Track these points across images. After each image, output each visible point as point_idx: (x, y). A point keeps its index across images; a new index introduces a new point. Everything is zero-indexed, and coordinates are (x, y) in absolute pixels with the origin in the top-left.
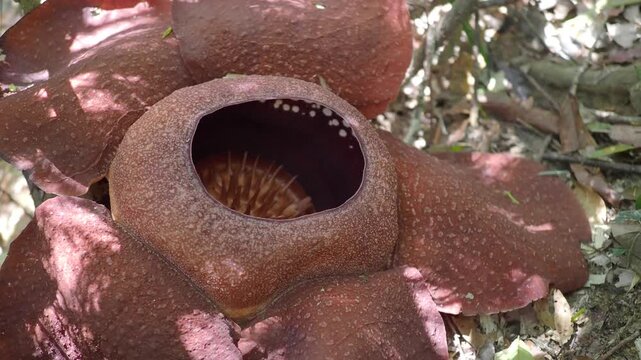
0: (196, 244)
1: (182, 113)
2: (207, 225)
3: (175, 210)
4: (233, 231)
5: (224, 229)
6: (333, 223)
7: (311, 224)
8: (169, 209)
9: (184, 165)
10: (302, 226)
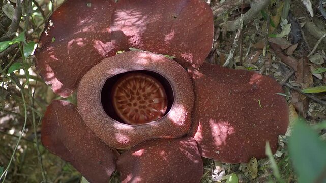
0: (99, 131)
1: (100, 76)
2: (103, 125)
3: (92, 117)
5: (109, 127)
7: (143, 128)
8: (90, 117)
9: (97, 100)
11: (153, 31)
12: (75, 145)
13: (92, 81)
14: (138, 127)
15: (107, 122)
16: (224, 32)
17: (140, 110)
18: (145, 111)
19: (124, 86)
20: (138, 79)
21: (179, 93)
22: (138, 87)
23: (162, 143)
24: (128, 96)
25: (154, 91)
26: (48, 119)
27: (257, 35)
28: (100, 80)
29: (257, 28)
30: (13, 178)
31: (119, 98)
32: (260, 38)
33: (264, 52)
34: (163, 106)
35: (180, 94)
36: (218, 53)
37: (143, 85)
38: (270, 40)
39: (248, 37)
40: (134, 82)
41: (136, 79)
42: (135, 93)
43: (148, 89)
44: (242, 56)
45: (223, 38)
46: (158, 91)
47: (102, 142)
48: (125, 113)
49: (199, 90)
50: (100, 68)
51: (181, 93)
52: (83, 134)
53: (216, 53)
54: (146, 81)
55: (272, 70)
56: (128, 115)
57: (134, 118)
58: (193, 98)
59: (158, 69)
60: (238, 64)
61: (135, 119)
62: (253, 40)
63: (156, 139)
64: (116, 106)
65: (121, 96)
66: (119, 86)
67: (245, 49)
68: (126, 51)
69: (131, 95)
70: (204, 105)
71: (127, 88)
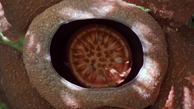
0: (42, 88)
1: (53, 20)
2: (48, 82)
3: (36, 71)
4: (59, 88)
5: (55, 86)
6: (110, 96)
7: (98, 94)
8: (34, 69)
9: (45, 50)
10: (93, 94)
12: (16, 100)
13: (42, 25)
14: (92, 92)
15: (54, 80)
17: (98, 69)
19: (84, 38)
20: (102, 32)
24: (87, 50)
25: (118, 49)
28: (53, 25)
31: (75, 51)
34: (126, 68)
37: (106, 40)
40: (96, 35)
41: (99, 32)
42: (96, 48)
43: (112, 46)
46: (123, 50)
47: (46, 102)
48: (80, 70)
49: (175, 56)
50: (54, 10)
51: (154, 56)
52: (25, 88)
56: (84, 72)
57: (90, 77)
58: (167, 64)
59: (128, 21)
61: (91, 79)
64: (71, 60)
65: (78, 50)
66: (79, 37)
69: (90, 49)
70: (179, 75)
71: (87, 41)
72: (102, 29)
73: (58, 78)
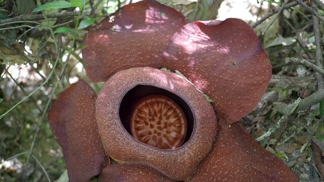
0: (103, 128)
1: (134, 78)
2: (110, 124)
3: (104, 112)
4: (117, 132)
5: (114, 130)
6: (154, 154)
7: (145, 149)
8: (103, 110)
9: (118, 98)
10: (141, 147)
11: (206, 65)
13: (124, 79)
14: (141, 145)
15: (115, 124)
16: (275, 111)
17: (153, 134)
18: (158, 137)
19: (152, 104)
20: (169, 105)
21: (198, 135)
22: (164, 112)
23: (155, 175)
24: (150, 114)
25: (177, 125)
26: (66, 96)
27: (305, 130)
28: (132, 82)
29: (309, 123)
30: (11, 144)
31: (140, 111)
32: (306, 133)
33: (303, 148)
34: (177, 143)
35: (198, 137)
36: (258, 126)
37: (170, 113)
38: (315, 140)
39: (294, 127)
40: (164, 105)
42: (158, 116)
43: (172, 120)
44: (279, 141)
45: (271, 117)
46: (180, 127)
47: (100, 142)
48: (138, 129)
49: (219, 146)
51: (200, 136)
52: (88, 124)
53: (256, 126)
54: (175, 111)
55: (302, 169)
56: (140, 132)
57: (143, 138)
58: (209, 148)
60: (271, 146)
61: (145, 139)
62: (298, 132)
63: (153, 169)
64: (134, 117)
65: (143, 111)
66: (148, 101)
67: (286, 136)
68: (171, 71)
69: (153, 116)
70: (216, 162)
71: (153, 107)
72: (170, 103)
73: (119, 125)
